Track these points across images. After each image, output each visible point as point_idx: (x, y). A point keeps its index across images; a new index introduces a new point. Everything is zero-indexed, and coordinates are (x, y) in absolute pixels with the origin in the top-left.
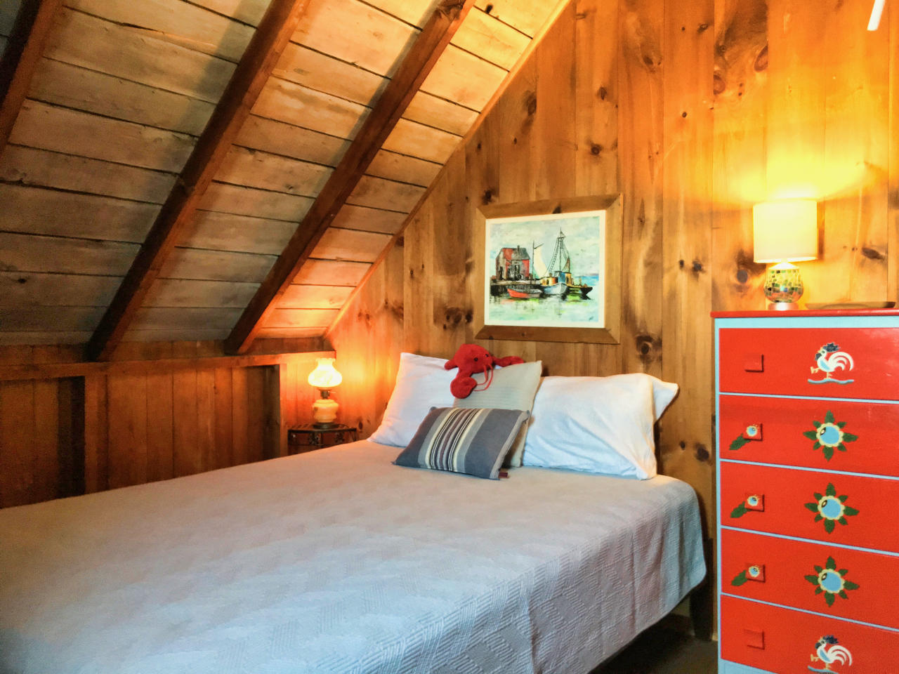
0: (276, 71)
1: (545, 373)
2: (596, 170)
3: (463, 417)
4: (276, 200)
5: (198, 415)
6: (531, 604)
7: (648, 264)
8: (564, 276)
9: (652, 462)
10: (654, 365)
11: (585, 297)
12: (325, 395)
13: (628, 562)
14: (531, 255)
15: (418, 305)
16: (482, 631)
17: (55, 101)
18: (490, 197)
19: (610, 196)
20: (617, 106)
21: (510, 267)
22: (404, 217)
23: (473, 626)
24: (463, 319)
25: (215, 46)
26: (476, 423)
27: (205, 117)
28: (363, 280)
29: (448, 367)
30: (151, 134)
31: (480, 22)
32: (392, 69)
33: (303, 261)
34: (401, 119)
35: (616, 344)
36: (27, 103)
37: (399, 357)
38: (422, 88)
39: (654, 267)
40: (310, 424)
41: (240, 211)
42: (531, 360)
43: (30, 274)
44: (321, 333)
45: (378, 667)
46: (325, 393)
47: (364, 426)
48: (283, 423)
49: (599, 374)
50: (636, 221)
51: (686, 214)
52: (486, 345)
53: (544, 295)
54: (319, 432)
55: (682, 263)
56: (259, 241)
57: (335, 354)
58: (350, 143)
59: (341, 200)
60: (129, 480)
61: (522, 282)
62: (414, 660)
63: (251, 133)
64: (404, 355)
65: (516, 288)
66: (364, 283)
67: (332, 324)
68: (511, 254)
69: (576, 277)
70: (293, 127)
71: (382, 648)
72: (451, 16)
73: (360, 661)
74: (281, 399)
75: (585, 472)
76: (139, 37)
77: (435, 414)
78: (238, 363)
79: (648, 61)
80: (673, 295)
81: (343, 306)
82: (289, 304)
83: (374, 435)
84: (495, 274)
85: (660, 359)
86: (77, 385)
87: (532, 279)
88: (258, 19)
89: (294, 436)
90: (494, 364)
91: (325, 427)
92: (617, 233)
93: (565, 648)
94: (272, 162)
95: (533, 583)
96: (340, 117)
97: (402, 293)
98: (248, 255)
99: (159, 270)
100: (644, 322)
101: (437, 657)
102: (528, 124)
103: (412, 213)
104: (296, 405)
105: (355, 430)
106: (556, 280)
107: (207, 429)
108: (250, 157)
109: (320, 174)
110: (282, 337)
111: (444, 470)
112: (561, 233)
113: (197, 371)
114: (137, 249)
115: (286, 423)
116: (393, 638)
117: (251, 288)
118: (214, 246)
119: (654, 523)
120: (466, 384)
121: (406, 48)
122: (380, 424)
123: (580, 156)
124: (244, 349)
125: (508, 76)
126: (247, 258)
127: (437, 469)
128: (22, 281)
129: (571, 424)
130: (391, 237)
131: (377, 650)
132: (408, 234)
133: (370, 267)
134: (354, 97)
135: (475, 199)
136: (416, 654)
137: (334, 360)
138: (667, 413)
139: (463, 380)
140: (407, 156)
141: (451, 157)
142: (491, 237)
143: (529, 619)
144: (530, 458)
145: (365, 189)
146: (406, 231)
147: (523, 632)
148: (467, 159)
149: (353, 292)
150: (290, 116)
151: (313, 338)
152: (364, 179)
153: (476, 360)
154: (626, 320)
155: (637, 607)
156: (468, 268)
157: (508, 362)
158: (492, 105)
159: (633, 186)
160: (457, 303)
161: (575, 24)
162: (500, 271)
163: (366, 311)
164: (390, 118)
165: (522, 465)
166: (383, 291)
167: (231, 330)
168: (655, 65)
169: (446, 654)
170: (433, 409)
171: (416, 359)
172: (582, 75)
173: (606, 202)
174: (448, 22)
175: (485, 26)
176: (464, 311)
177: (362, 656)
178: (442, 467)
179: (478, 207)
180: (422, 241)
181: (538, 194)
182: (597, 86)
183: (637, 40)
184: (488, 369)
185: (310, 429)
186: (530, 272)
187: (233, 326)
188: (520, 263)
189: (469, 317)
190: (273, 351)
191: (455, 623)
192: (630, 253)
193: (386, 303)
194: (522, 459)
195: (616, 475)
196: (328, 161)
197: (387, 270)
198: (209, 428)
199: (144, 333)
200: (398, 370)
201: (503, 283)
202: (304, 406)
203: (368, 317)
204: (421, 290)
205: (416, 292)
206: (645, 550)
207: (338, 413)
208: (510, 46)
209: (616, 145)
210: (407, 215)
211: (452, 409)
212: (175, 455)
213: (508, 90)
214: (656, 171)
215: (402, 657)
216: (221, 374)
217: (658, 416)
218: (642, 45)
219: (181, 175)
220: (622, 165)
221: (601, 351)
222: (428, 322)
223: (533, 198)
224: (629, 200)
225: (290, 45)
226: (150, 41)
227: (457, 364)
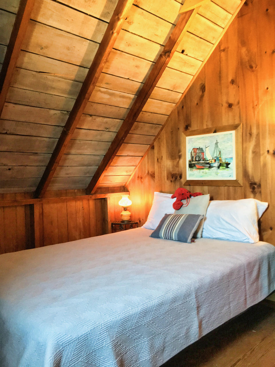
0: (97, 84)
1: (212, 199)
2: (231, 114)
3: (177, 217)
4: (102, 134)
5: (76, 218)
6: (196, 293)
7: (254, 152)
8: (218, 159)
9: (257, 236)
10: (257, 195)
11: (227, 167)
12: (125, 209)
13: (242, 278)
14: (204, 151)
15: (160, 173)
16: (174, 304)
17: (16, 102)
18: (188, 127)
19: (237, 124)
20: (239, 87)
21: (196, 156)
22: (154, 138)
23: (170, 301)
24: (178, 178)
25: (74, 77)
26: (182, 220)
27: (72, 104)
28: (139, 163)
29: (173, 197)
30: (52, 112)
31: (180, 57)
32: (144, 80)
33: (113, 157)
34: (149, 99)
35: (241, 186)
36: (6, 104)
37: (154, 193)
38: (156, 86)
39: (256, 154)
40: (120, 221)
41: (88, 139)
42: (206, 194)
43: (12, 167)
44: (124, 185)
45: (129, 316)
46: (125, 208)
47: (141, 221)
48: (109, 221)
49: (235, 199)
50: (248, 135)
51: (269, 131)
52: (188, 188)
53: (210, 167)
54: (123, 224)
55: (268, 151)
56: (96, 150)
57: (129, 193)
58: (129, 110)
59: (127, 132)
60: (51, 243)
61: (201, 162)
62: (144, 314)
63: (89, 108)
64: (156, 193)
65: (199, 164)
66: (140, 164)
67: (128, 181)
68: (196, 150)
69: (224, 159)
70: (106, 105)
71: (131, 309)
72: (166, 56)
73: (121, 314)
74: (108, 211)
75: (228, 240)
76: (46, 76)
77: (167, 216)
78: (91, 198)
79: (251, 67)
80: (265, 165)
81: (132, 174)
82: (110, 174)
83: (144, 225)
84: (190, 159)
85: (260, 192)
86: (31, 207)
87: (205, 161)
88: (89, 65)
89: (114, 226)
90: (190, 196)
91: (126, 222)
92: (240, 140)
93: (213, 312)
94: (99, 119)
95: (197, 285)
96: (125, 100)
97: (154, 168)
98: (92, 156)
99: (58, 163)
100: (253, 177)
101: (154, 313)
102: (202, 97)
103: (157, 136)
104: (115, 213)
105: (137, 223)
106: (215, 161)
107: (80, 223)
108: (90, 118)
109: (118, 123)
110: (108, 187)
111: (169, 239)
112: (217, 141)
113: (76, 201)
114: (50, 155)
115: (111, 221)
116: (135, 305)
117: (94, 168)
118: (79, 153)
119: (255, 262)
120: (179, 204)
121: (149, 70)
122: (146, 221)
123: (224, 109)
124: (93, 192)
125: (193, 78)
126: (92, 157)
127: (167, 239)
128: (10, 169)
129: (221, 220)
130: (149, 146)
131: (129, 309)
132: (156, 144)
133: (142, 158)
134: (130, 91)
135: (182, 129)
136: (145, 312)
137: (128, 195)
138: (264, 215)
139: (177, 203)
140: (153, 113)
141: (172, 112)
142: (188, 144)
143: (195, 300)
144: (205, 234)
145: (137, 128)
146: (155, 143)
147: (193, 305)
148: (178, 113)
149: (135, 168)
150: (104, 101)
151: (121, 187)
152: (136, 123)
153: (183, 194)
154: (245, 176)
155: (248, 296)
156: (180, 157)
157: (196, 195)
158: (187, 90)
159: (246, 120)
160: (176, 172)
161: (220, 54)
162: (192, 158)
163: (141, 176)
164: (144, 99)
165: (202, 237)
166: (147, 168)
167: (88, 185)
168: (254, 68)
169: (158, 312)
170: (166, 214)
171: (160, 194)
172: (224, 74)
173: (235, 127)
174: (166, 59)
175: (182, 59)
176: (178, 174)
177: (122, 312)
178: (168, 238)
179: (183, 132)
180: (161, 147)
181: (207, 125)
182: (230, 80)
183: (246, 59)
184: (188, 198)
185: (120, 223)
186: (205, 157)
187: (89, 183)
188: (200, 154)
189: (181, 177)
190: (105, 193)
191: (162, 300)
192: (246, 148)
193: (148, 172)
194: (202, 235)
195: (241, 241)
196: (121, 117)
197: (148, 159)
198: (81, 222)
199: (55, 187)
200: (153, 198)
201: (194, 162)
202: (118, 214)
203: (141, 178)
204: (161, 166)
205: (160, 167)
206: (251, 273)
207: (131, 216)
208: (193, 66)
209: (238, 103)
210: (155, 137)
211: (173, 214)
212: (68, 233)
213: (194, 83)
214: (256, 113)
215: (139, 313)
216: (85, 202)
217: (260, 216)
218: (248, 61)
219: (65, 127)
220: (242, 110)
221: (235, 189)
222: (164, 179)
223: (205, 127)
224: (245, 126)
225: (102, 74)
226: (49, 77)
227: (175, 196)
